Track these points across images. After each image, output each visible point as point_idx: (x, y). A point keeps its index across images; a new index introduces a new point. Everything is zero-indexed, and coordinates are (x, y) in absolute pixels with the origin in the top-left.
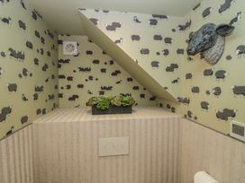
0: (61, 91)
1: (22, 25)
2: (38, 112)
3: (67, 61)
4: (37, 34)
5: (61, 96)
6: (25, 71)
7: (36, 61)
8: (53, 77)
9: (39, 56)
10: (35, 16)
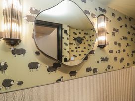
1: (126, 26)
2: (133, 63)
4: (131, 27)
7: (132, 39)
10: (130, 20)
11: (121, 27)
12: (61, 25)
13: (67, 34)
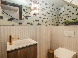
0: (60, 22)
1: (50, 8)
2: (53, 24)
3: (61, 14)
4: (53, 9)
5: (60, 23)
6: (50, 16)
7: (53, 14)
8: (57, 18)
9: (53, 13)
10: (52, 5)
11: (47, 8)
12: (21, 6)
13: (25, 11)
